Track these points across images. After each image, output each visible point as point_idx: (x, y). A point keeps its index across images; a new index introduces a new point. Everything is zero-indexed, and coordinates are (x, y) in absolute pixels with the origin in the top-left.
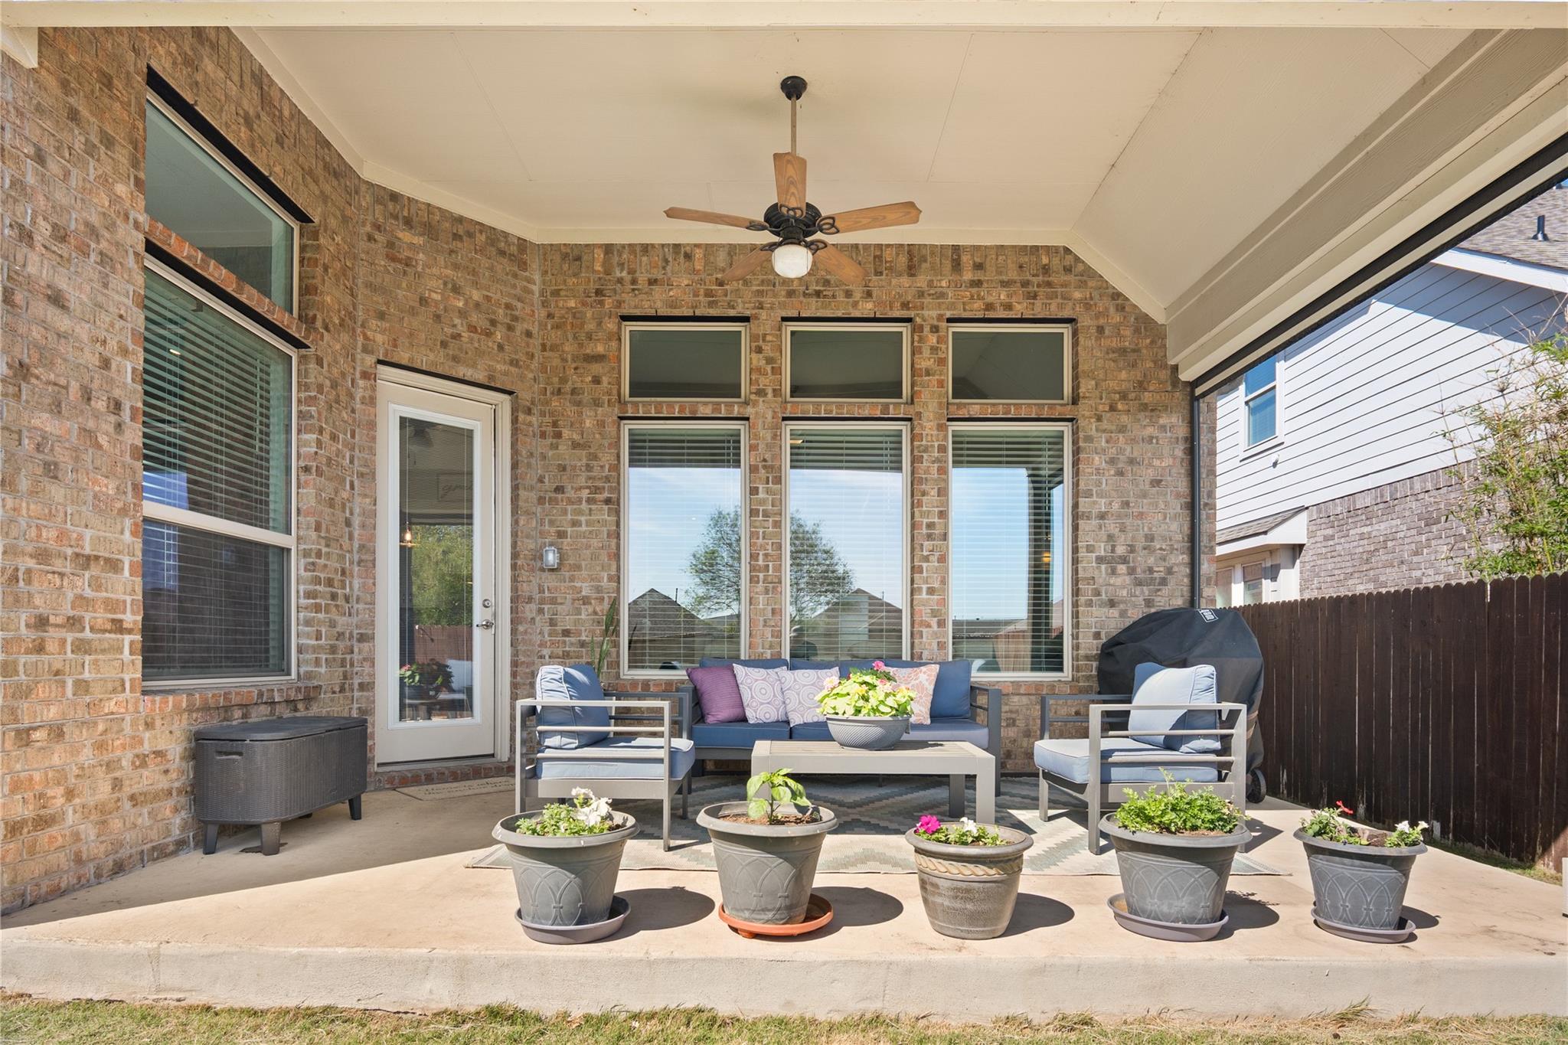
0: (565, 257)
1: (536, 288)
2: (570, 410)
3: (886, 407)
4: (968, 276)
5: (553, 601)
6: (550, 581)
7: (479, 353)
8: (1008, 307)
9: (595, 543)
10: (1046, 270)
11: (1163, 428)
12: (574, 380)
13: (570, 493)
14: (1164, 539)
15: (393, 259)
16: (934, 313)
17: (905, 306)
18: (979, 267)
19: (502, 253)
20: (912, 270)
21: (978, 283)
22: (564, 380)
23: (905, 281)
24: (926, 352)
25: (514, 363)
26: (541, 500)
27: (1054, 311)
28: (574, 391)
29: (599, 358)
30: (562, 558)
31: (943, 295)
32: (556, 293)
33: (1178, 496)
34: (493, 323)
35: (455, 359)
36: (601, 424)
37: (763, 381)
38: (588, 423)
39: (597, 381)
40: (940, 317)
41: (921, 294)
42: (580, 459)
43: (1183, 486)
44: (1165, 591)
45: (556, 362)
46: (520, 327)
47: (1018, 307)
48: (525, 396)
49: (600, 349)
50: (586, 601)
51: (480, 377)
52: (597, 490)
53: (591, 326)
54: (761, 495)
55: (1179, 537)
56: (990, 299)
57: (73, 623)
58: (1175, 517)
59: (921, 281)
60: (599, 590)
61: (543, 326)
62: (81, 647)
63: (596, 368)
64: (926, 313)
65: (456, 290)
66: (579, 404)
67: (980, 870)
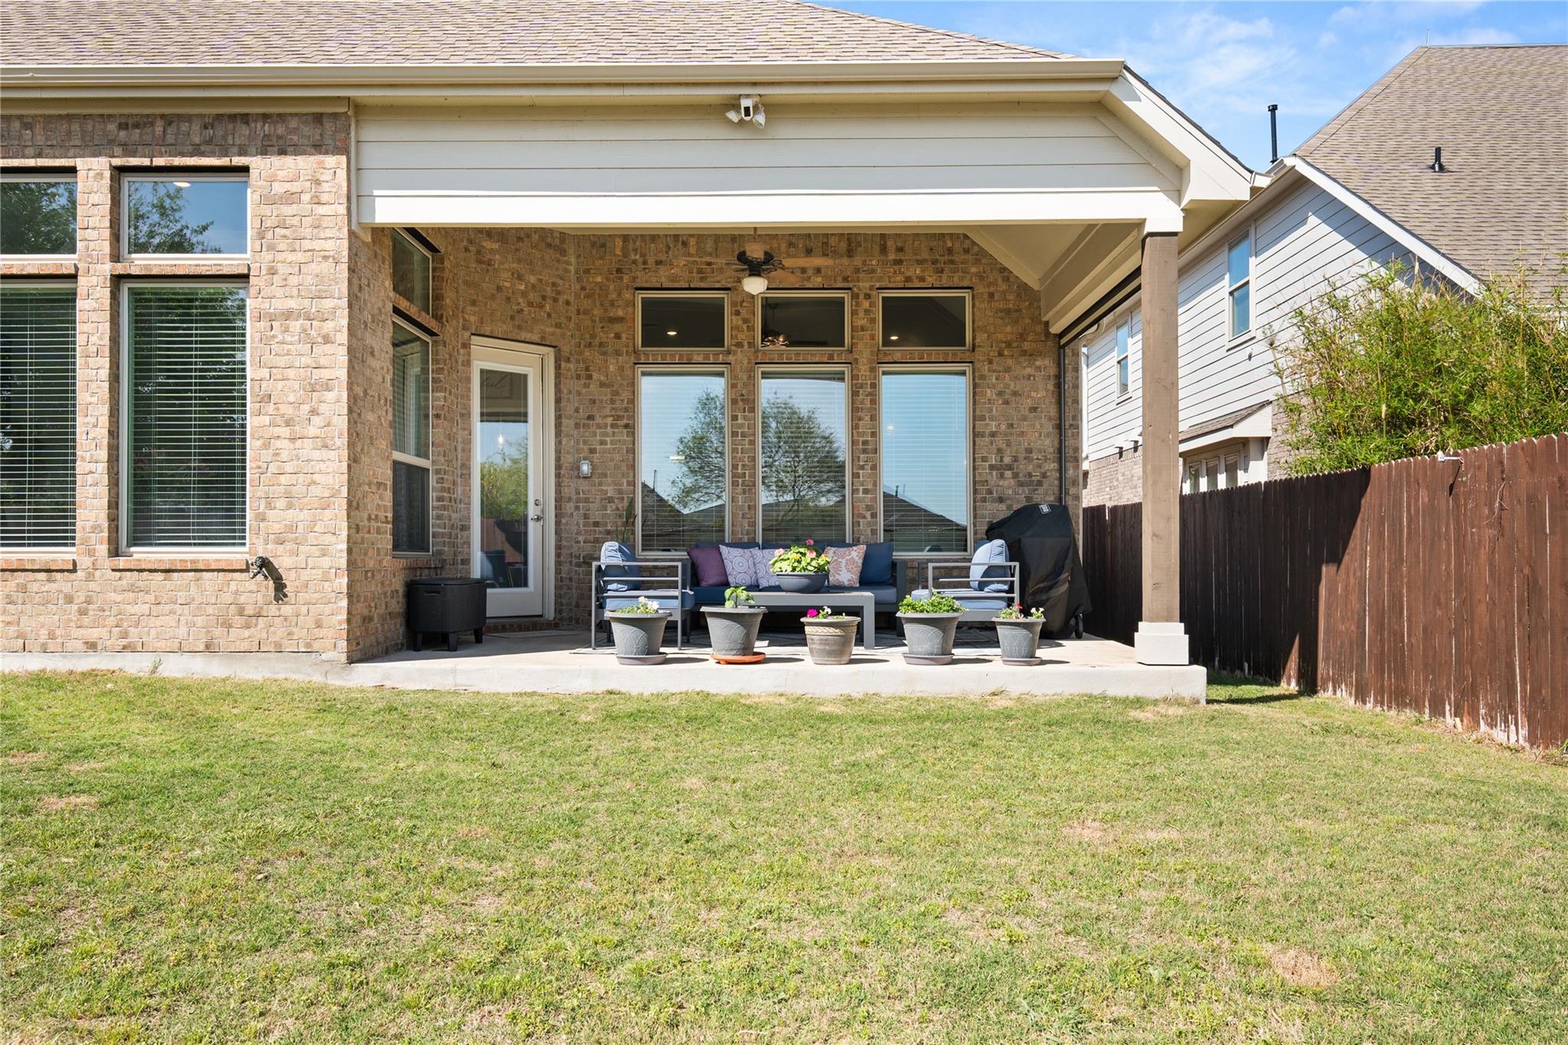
0: (593, 244)
1: (572, 268)
2: (599, 359)
3: (831, 356)
4: (892, 257)
5: (586, 500)
6: (584, 485)
7: (535, 321)
8: (922, 279)
9: (617, 457)
10: (950, 251)
11: (1038, 369)
12: (601, 336)
13: (598, 420)
14: (1040, 451)
15: (480, 262)
16: (867, 285)
17: (845, 279)
18: (900, 250)
19: (549, 246)
20: (850, 253)
21: (899, 262)
22: (593, 336)
23: (845, 261)
24: (861, 314)
25: (558, 326)
26: (577, 426)
27: (956, 282)
28: (601, 345)
29: (620, 320)
30: (594, 467)
31: (873, 271)
32: (587, 271)
33: (1050, 419)
34: (544, 298)
35: (519, 327)
36: (621, 369)
37: (741, 336)
38: (612, 368)
39: (618, 336)
40: (871, 288)
41: (857, 271)
42: (605, 395)
43: (1053, 411)
45: (588, 323)
46: (562, 299)
47: (929, 279)
48: (566, 349)
49: (620, 313)
50: (611, 500)
51: (536, 338)
52: (619, 418)
53: (614, 296)
54: (740, 421)
56: (908, 274)
58: (1048, 435)
59: (858, 261)
60: (620, 492)
61: (577, 296)
62: (378, 531)
63: (617, 327)
64: (861, 284)
65: (520, 278)
66: (605, 354)
67: (832, 630)
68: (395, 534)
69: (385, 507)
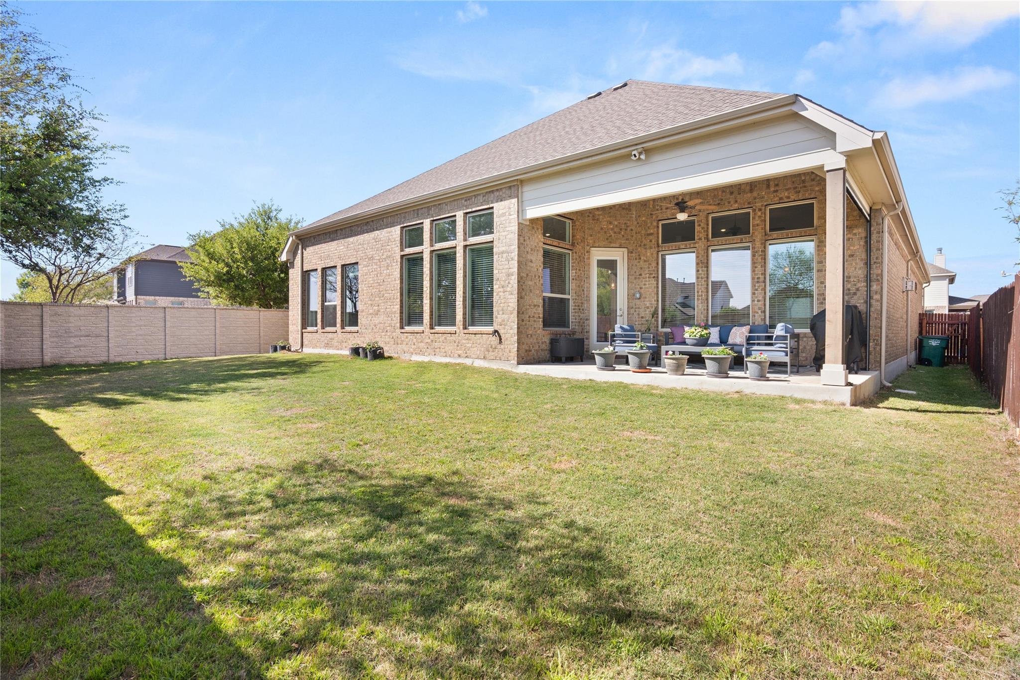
0: (642, 205)
1: (634, 216)
2: (643, 251)
3: (742, 239)
4: (772, 189)
5: (639, 308)
6: (638, 302)
7: (617, 239)
8: (788, 197)
9: (650, 290)
10: (804, 181)
11: (855, 234)
12: (645, 242)
13: (643, 275)
14: (855, 277)
15: (593, 220)
16: (760, 204)
17: (749, 203)
18: (777, 185)
19: (624, 209)
20: (751, 191)
21: (777, 191)
22: (641, 242)
23: (749, 195)
24: (757, 218)
25: (627, 239)
26: (635, 278)
27: (807, 196)
28: (644, 245)
29: (652, 234)
30: (641, 296)
31: (763, 197)
32: (639, 216)
33: (862, 260)
34: (621, 229)
35: (610, 242)
36: (652, 254)
37: (701, 235)
38: (648, 254)
39: (651, 241)
40: (762, 206)
41: (755, 198)
42: (646, 265)
43: (864, 256)
44: (855, 297)
45: (639, 237)
46: (629, 229)
47: (792, 197)
48: (631, 248)
49: (652, 231)
50: (648, 308)
51: (617, 246)
52: (651, 274)
53: (649, 225)
54: (700, 272)
55: (863, 276)
56: (780, 196)
57: (533, 317)
58: (860, 269)
59: (755, 194)
60: (651, 304)
61: (636, 227)
62: (535, 321)
63: (651, 237)
64: (757, 205)
65: (611, 223)
66: (646, 249)
67: (672, 361)
68: (544, 322)
69: (539, 314)
